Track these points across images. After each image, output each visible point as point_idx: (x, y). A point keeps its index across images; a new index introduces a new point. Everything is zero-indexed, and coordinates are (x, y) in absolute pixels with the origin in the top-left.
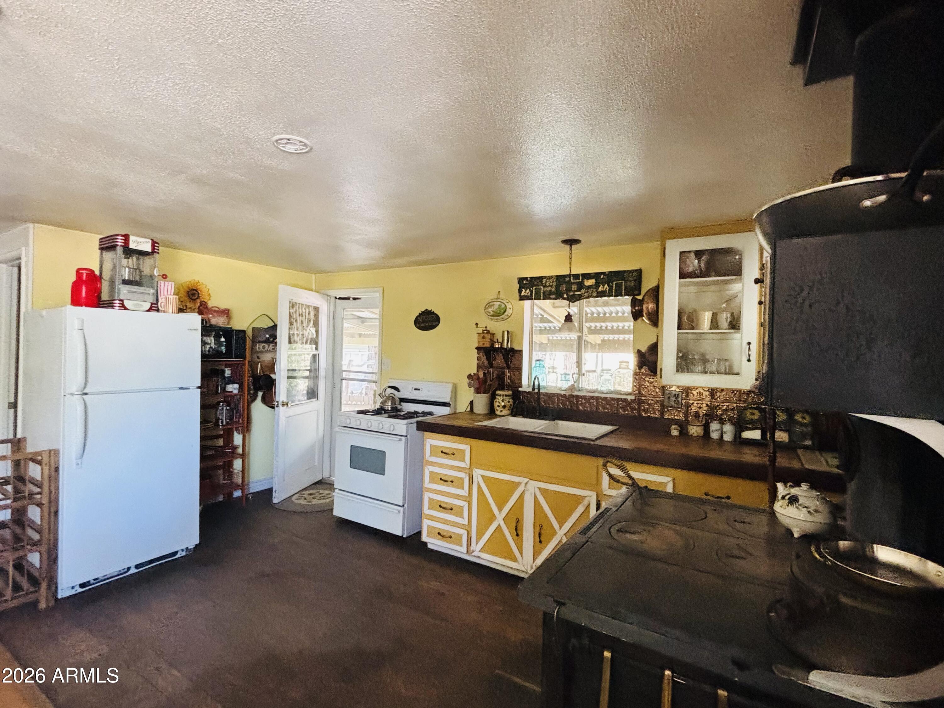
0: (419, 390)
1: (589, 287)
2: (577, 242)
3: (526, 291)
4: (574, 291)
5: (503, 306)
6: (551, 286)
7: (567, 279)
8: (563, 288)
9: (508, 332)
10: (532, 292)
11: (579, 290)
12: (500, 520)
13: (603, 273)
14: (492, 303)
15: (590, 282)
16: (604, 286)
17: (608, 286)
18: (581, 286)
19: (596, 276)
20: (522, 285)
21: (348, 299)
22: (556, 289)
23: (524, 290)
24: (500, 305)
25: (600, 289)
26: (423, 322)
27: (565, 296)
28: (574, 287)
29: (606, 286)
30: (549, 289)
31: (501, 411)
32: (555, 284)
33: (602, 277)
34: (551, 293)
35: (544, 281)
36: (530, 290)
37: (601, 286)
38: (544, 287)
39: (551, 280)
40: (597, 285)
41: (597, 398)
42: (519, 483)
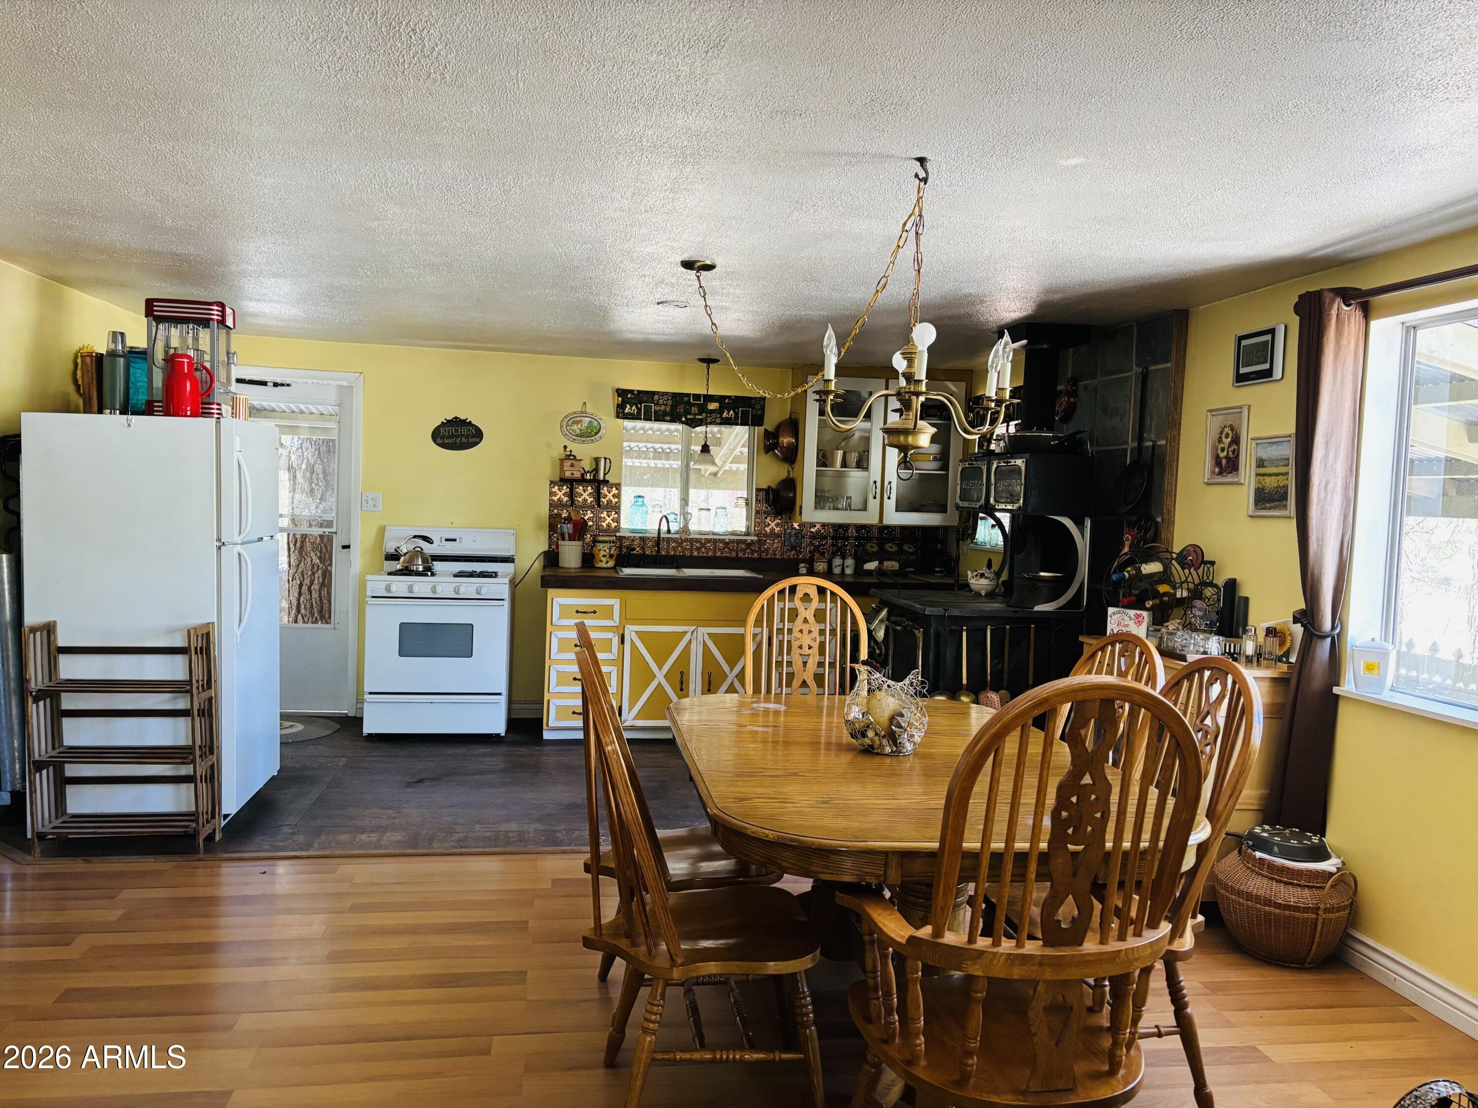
0: (455, 540)
1: (712, 411)
2: (716, 361)
3: (631, 406)
4: (695, 414)
5: (596, 424)
6: (666, 405)
7: (686, 399)
8: (681, 409)
9: (605, 458)
10: (639, 410)
11: (700, 414)
12: (660, 677)
13: (729, 397)
14: (579, 419)
15: (713, 406)
16: (729, 412)
17: (734, 411)
18: (702, 409)
19: (720, 399)
20: (626, 400)
21: (264, 383)
22: (672, 410)
23: (628, 406)
24: (590, 422)
25: (725, 415)
26: (449, 437)
27: (684, 419)
28: (694, 410)
29: (732, 412)
30: (663, 408)
31: (607, 562)
32: (670, 402)
33: (727, 401)
34: (665, 413)
35: (656, 397)
36: (637, 407)
37: (726, 412)
38: (657, 404)
39: (665, 397)
40: (720, 411)
41: (715, 541)
42: (685, 633)
